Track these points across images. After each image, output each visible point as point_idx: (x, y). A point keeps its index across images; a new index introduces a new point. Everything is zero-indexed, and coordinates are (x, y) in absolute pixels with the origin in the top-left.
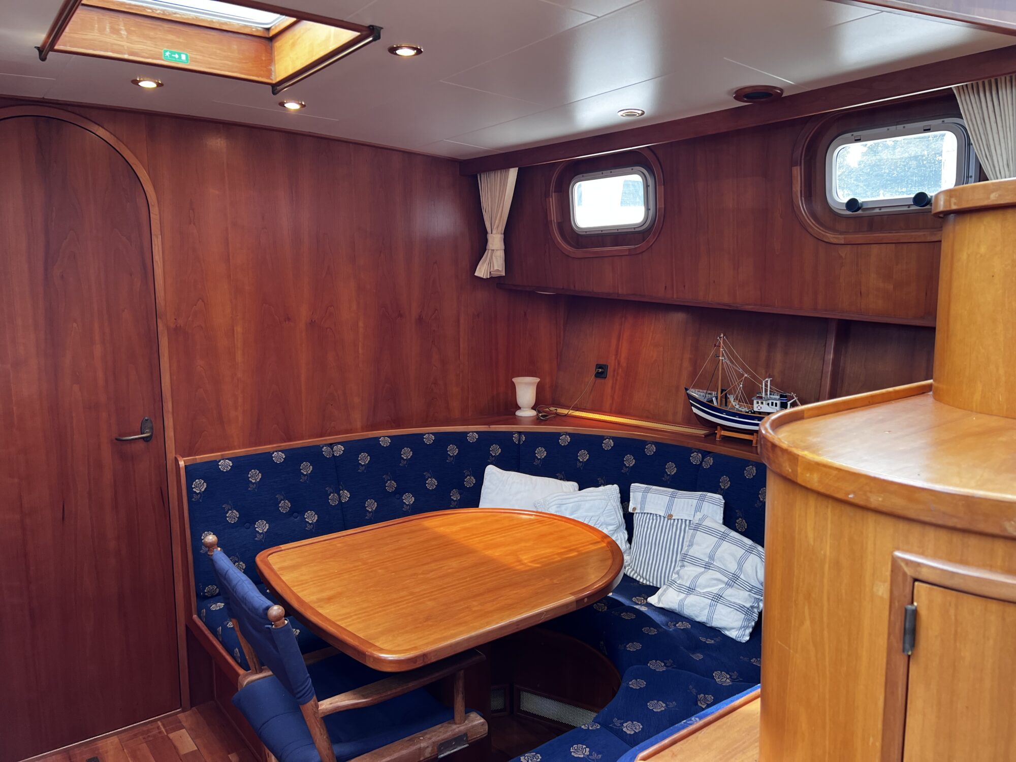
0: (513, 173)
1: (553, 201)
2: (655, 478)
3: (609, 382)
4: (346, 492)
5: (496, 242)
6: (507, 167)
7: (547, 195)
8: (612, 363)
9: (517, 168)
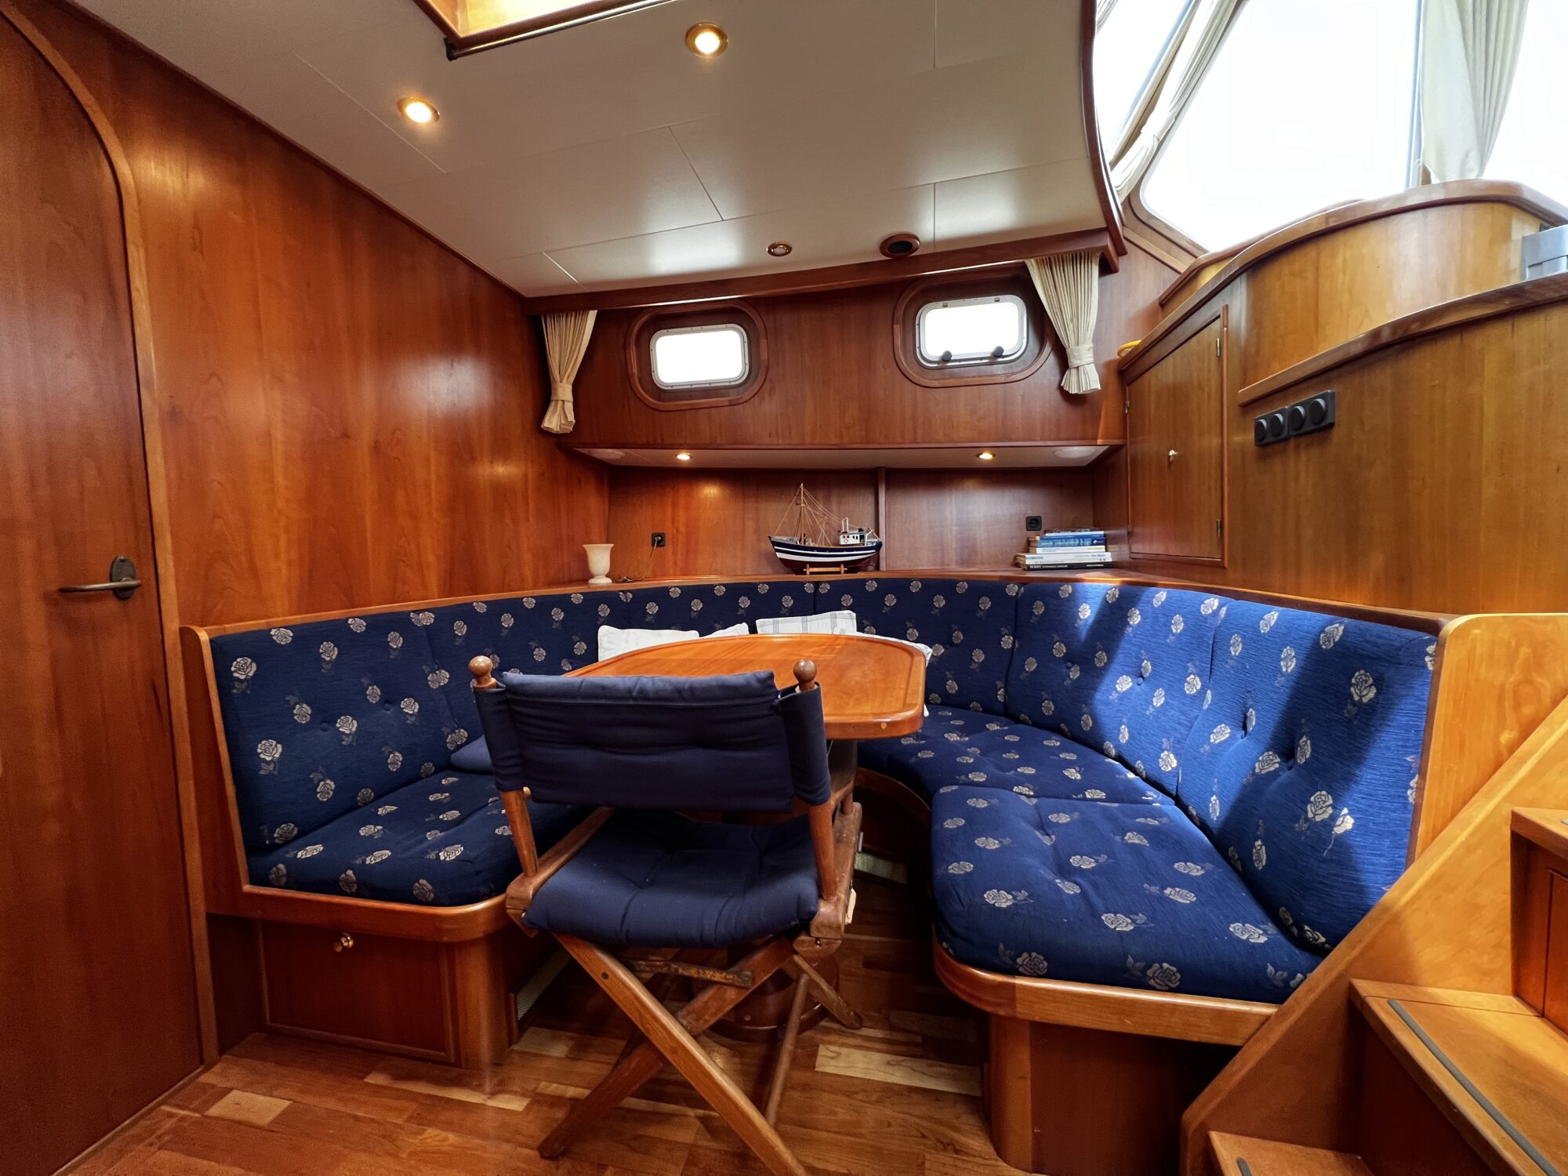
0: (592, 316)
1: (633, 353)
2: (776, 612)
3: (669, 548)
4: (443, 671)
5: (564, 391)
6: (585, 310)
7: (625, 347)
8: (669, 531)
9: (596, 311)
